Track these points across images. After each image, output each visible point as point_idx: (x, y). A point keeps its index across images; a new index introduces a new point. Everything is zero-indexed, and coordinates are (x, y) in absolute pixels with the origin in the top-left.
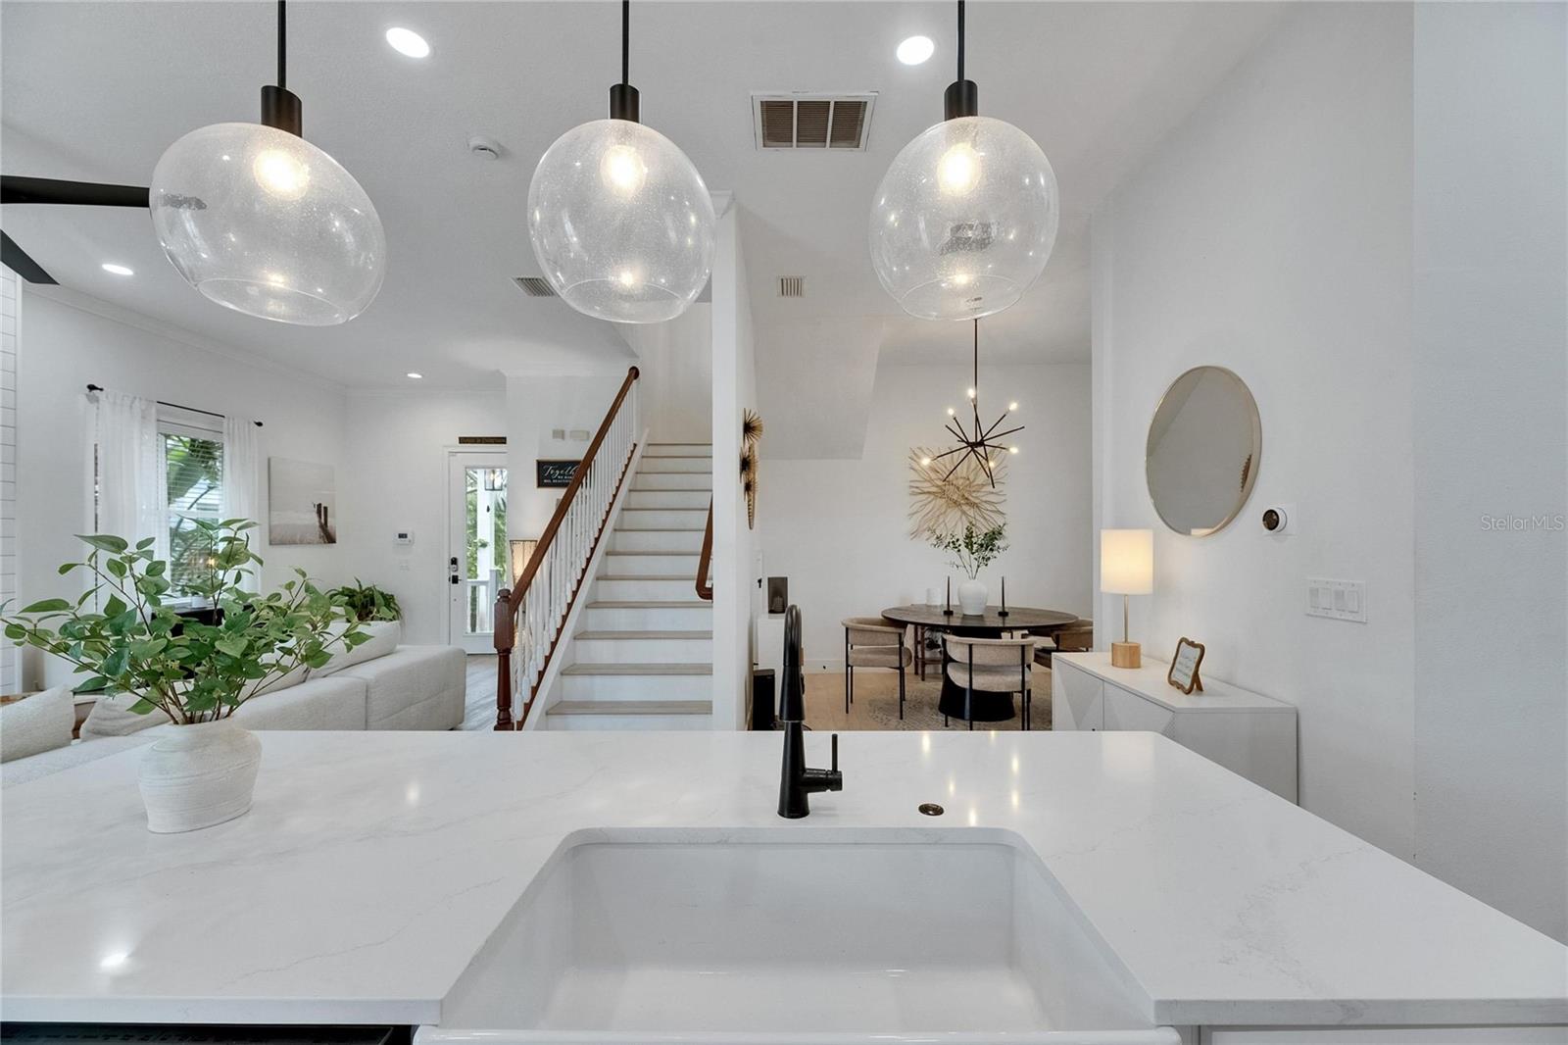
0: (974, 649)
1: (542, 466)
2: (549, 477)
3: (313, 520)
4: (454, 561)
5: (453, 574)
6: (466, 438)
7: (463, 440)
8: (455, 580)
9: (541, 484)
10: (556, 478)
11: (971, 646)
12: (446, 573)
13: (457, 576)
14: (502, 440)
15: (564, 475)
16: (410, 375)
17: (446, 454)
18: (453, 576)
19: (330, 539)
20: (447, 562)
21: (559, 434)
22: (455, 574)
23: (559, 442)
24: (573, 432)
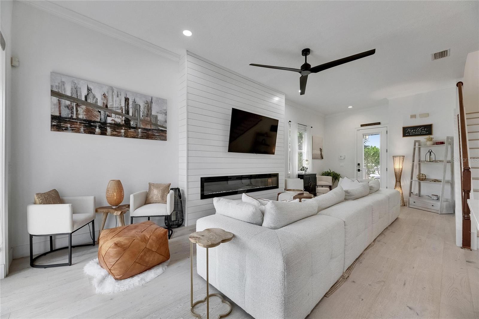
1: (405, 129)
2: (409, 133)
3: (319, 152)
4: (359, 165)
5: (358, 168)
7: (362, 126)
8: (359, 170)
9: (404, 136)
10: (412, 133)
12: (356, 169)
13: (360, 169)
14: (379, 123)
15: (415, 131)
16: (349, 107)
17: (356, 131)
18: (358, 169)
19: (322, 158)
20: (356, 165)
21: (413, 116)
22: (359, 168)
23: (413, 119)
24: (419, 115)
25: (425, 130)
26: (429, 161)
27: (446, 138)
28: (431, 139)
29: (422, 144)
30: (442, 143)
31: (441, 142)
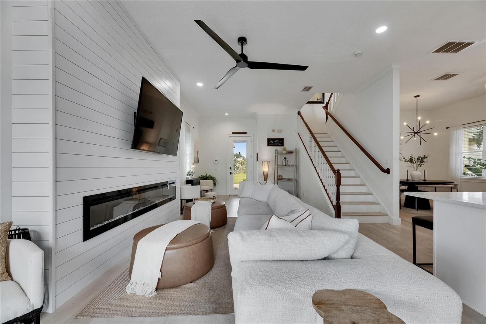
0: (437, 188)
1: (269, 140)
2: (270, 143)
3: (197, 156)
4: (231, 168)
6: (234, 132)
7: (233, 133)
8: (231, 173)
9: (268, 145)
10: (273, 143)
11: (435, 188)
12: (228, 172)
14: (246, 133)
15: (275, 142)
16: (225, 114)
17: (228, 137)
19: (199, 161)
20: (228, 168)
21: (273, 131)
22: (230, 172)
23: (273, 133)
24: (277, 130)
25: (280, 142)
26: (285, 165)
27: (295, 149)
28: (285, 149)
29: (279, 152)
30: (292, 152)
31: (290, 152)
